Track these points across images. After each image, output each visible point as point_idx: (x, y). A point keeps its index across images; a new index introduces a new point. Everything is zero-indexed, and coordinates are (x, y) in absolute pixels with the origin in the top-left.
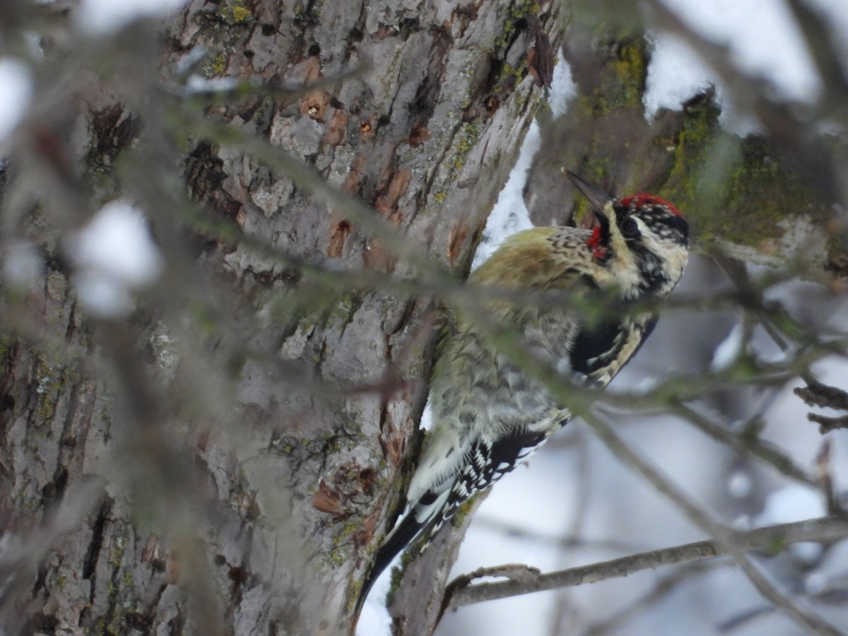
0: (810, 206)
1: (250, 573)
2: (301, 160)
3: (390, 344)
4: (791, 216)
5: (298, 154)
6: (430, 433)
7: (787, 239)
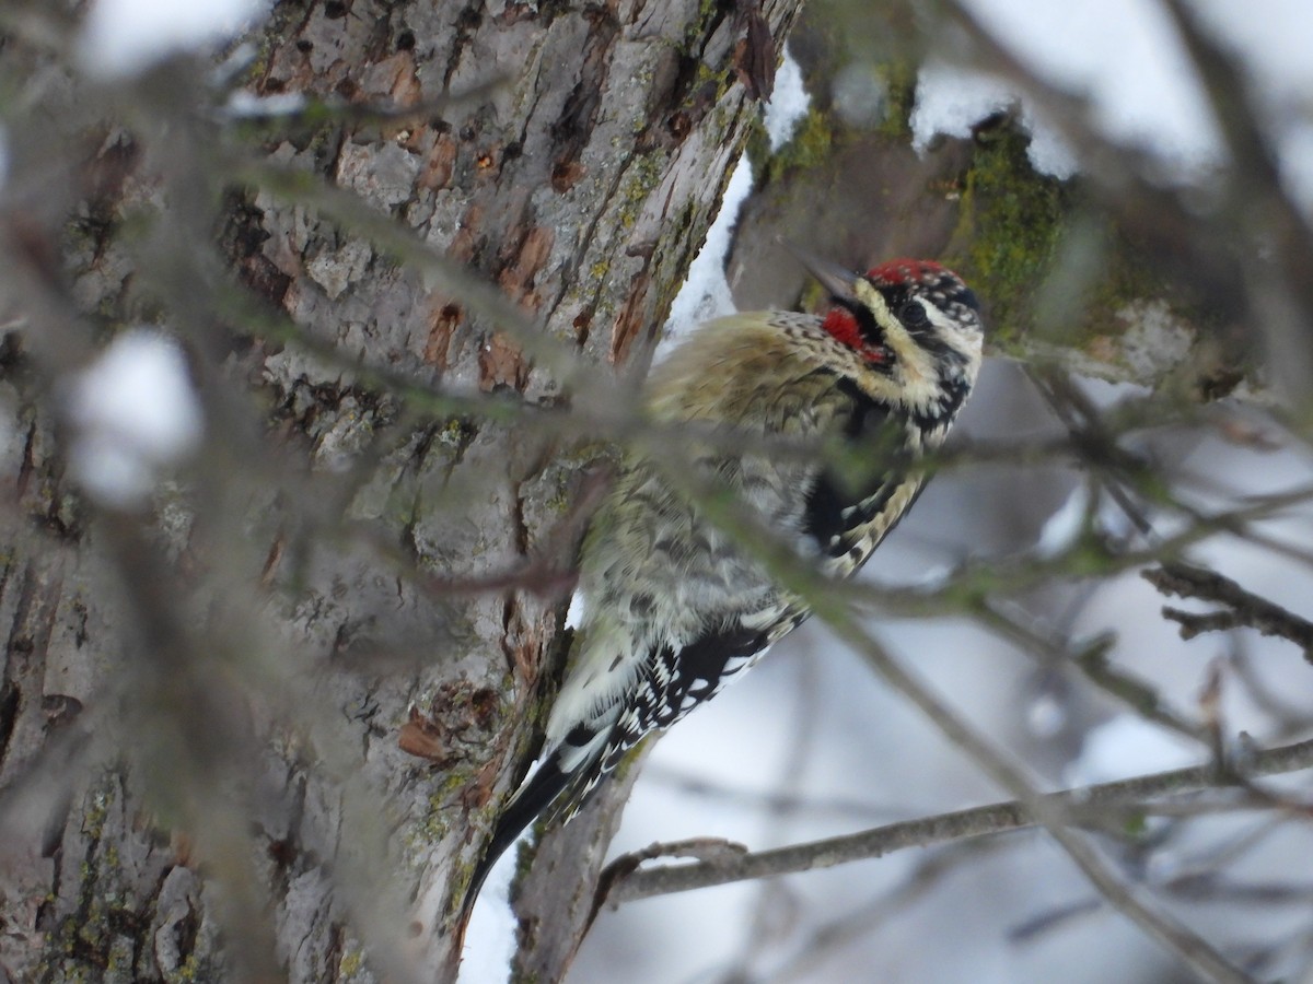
0: (1168, 287)
1: (301, 850)
2: (384, 211)
3: (520, 496)
4: (1138, 301)
5: (379, 202)
6: (583, 632)
7: (1131, 337)
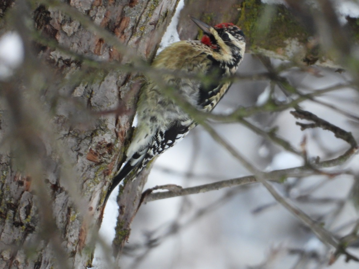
0: (298, 34)
1: (59, 187)
2: (83, 12)
3: (120, 90)
4: (290, 38)
5: (82, 10)
6: (137, 128)
7: (288, 48)
